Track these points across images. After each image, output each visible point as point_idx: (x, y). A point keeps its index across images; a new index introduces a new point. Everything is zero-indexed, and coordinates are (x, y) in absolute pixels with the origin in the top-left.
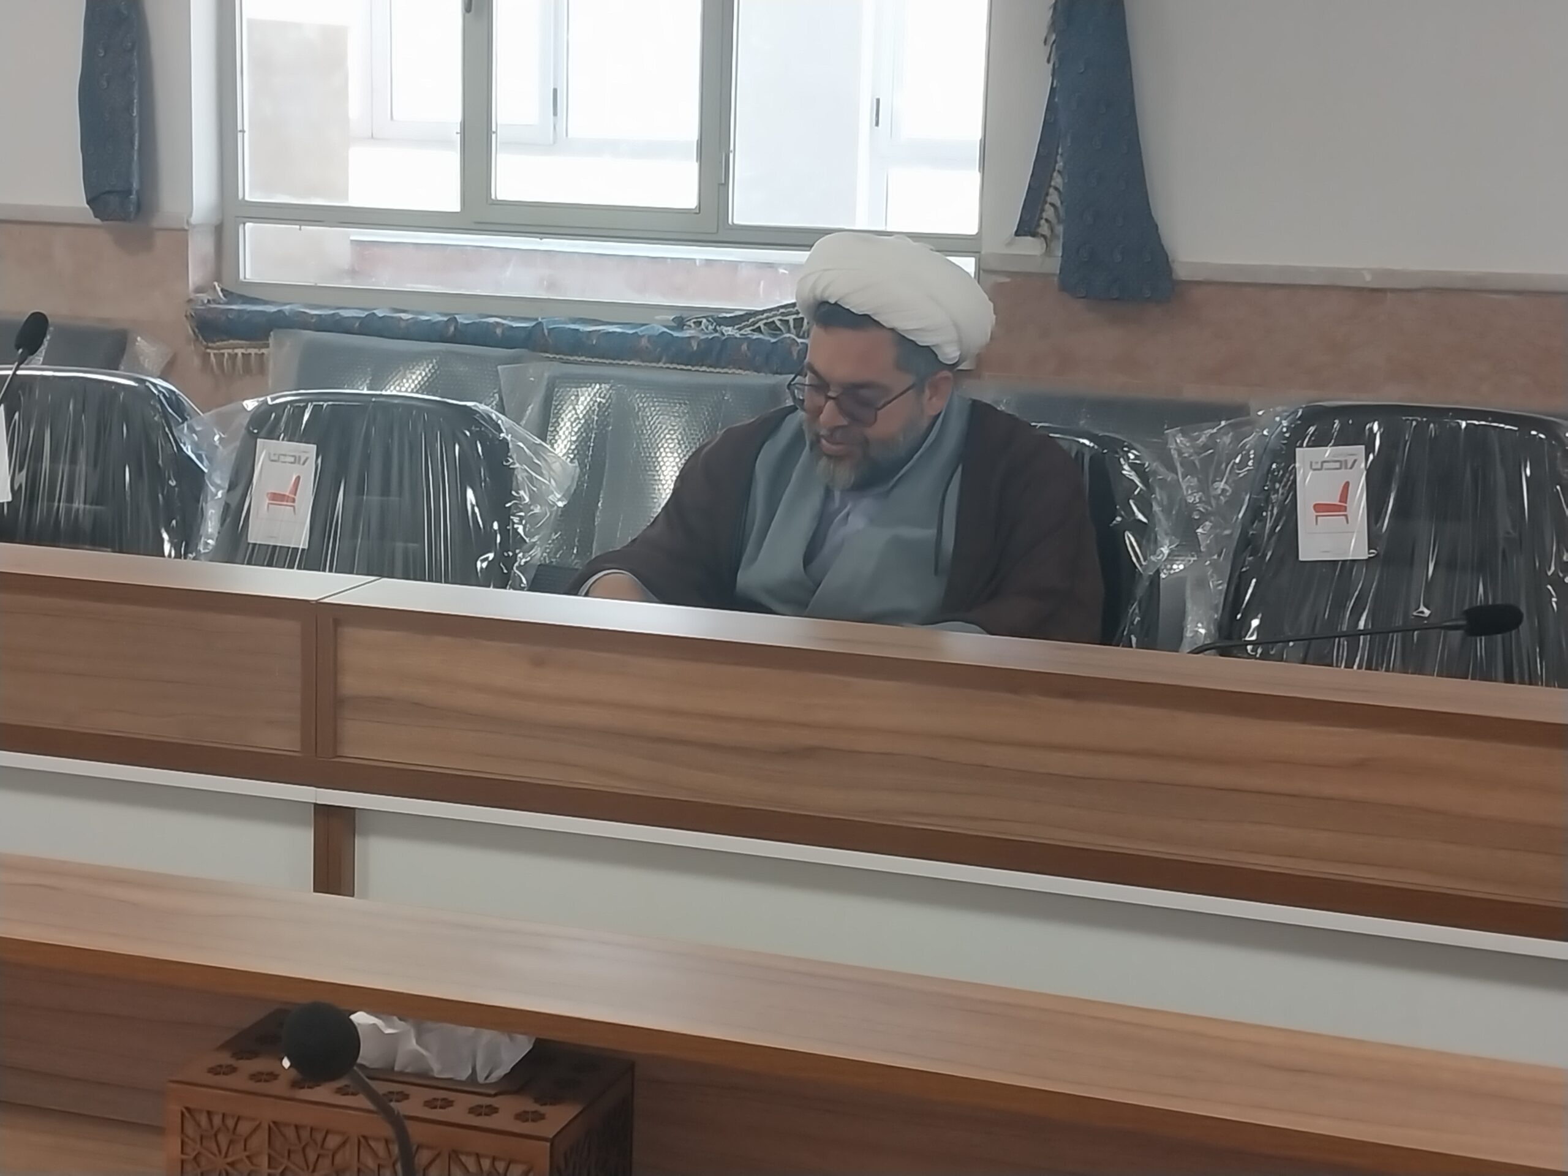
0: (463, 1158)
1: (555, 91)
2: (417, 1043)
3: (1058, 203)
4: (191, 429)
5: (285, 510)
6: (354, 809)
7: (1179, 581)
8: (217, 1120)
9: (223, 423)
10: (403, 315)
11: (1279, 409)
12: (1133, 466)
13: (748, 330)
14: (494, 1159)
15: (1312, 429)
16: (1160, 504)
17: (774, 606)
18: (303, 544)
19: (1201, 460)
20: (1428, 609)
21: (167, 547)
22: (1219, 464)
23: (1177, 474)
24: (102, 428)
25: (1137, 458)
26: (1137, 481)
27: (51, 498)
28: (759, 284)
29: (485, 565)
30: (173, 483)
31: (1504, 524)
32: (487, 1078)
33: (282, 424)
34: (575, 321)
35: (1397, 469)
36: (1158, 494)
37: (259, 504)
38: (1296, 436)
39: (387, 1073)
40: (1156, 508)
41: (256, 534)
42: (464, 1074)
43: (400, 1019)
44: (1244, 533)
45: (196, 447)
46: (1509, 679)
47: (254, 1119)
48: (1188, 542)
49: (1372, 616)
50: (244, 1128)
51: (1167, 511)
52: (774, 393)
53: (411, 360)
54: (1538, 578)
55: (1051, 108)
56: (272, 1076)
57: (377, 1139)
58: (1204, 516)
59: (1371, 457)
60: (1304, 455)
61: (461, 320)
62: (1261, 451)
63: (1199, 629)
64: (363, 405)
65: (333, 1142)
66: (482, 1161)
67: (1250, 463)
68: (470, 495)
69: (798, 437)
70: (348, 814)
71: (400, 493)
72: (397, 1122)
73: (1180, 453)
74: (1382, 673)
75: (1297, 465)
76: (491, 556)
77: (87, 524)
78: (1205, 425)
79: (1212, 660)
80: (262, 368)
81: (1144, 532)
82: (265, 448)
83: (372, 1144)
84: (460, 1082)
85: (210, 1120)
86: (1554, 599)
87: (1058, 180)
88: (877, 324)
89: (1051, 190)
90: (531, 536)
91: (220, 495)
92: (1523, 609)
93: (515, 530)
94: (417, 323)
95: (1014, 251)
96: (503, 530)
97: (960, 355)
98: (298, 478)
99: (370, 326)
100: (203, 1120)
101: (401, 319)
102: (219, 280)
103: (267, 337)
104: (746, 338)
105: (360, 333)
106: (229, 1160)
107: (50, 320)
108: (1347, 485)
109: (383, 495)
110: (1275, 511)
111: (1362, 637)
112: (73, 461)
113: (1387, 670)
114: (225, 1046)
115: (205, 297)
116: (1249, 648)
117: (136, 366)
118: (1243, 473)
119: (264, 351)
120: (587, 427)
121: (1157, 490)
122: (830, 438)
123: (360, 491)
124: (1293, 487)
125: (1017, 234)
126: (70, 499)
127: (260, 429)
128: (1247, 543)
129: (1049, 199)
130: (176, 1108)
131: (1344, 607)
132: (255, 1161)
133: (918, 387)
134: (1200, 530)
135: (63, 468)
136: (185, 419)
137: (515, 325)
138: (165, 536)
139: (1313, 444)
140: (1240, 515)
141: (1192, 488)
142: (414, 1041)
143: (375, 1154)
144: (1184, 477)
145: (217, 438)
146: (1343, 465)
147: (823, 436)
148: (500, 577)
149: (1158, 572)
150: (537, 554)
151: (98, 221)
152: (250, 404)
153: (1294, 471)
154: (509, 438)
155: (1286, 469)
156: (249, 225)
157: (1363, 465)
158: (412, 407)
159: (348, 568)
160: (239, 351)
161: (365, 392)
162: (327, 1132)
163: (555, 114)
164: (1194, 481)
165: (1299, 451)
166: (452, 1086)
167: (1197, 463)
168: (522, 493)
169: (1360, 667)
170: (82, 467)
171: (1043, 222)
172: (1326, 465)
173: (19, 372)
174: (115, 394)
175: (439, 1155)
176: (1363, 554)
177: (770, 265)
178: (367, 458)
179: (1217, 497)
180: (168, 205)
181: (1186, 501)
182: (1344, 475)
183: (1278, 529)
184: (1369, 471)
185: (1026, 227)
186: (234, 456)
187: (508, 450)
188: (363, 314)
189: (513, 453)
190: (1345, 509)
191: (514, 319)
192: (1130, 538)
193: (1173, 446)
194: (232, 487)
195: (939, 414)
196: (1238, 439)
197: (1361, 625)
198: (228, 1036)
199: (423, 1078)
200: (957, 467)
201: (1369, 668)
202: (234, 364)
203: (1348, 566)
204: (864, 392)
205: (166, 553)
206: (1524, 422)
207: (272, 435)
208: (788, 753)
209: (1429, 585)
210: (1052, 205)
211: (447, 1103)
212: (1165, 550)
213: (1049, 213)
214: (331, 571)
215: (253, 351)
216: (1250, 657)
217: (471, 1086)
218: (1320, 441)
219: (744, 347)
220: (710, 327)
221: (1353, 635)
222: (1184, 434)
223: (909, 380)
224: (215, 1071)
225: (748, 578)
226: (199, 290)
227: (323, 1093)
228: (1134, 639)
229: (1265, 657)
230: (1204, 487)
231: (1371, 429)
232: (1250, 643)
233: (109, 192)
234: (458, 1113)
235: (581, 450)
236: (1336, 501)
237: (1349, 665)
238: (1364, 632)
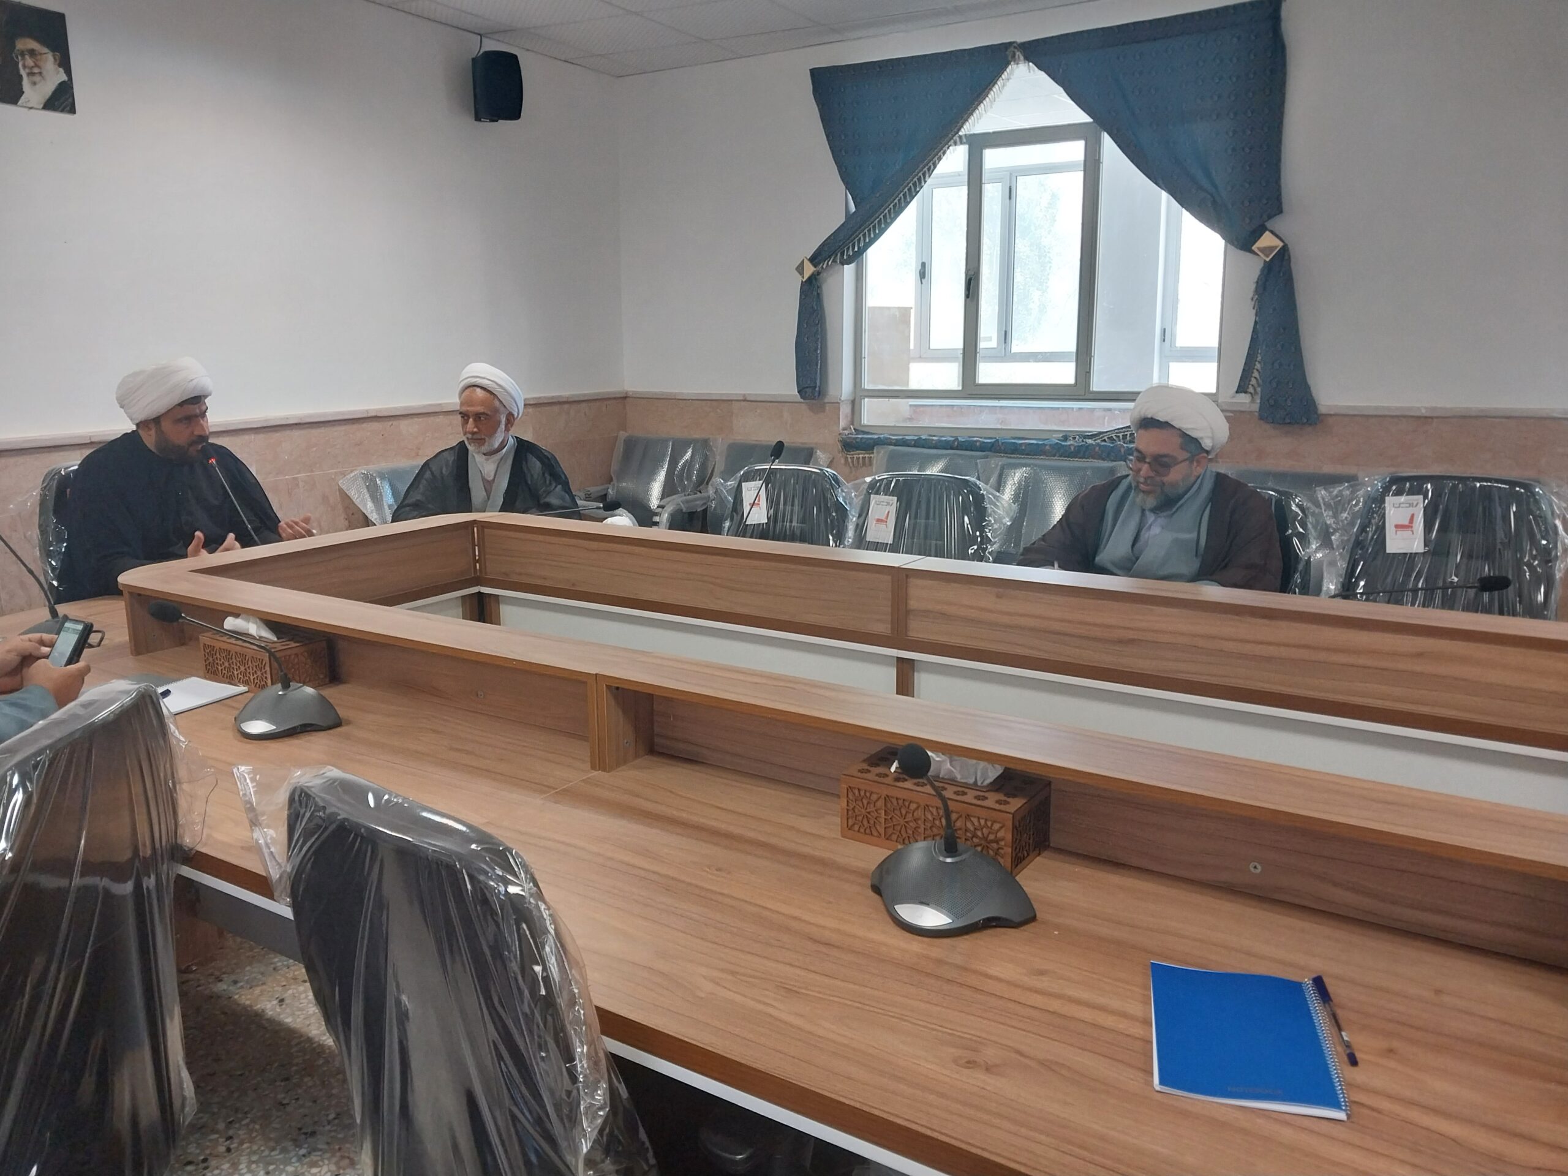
0: (972, 819)
1: (1006, 332)
2: (951, 765)
3: (1258, 377)
4: (842, 491)
5: (883, 526)
6: (914, 660)
7: (1320, 562)
8: (862, 793)
9: (856, 488)
10: (934, 438)
11: (1376, 477)
12: (1298, 505)
13: (1099, 441)
14: (986, 820)
15: (1394, 488)
16: (1311, 523)
17: (1115, 570)
18: (890, 541)
19: (1334, 503)
20: (1457, 577)
21: (831, 542)
22: (1343, 505)
23: (1321, 509)
24: (805, 490)
25: (1300, 501)
26: (1300, 513)
27: (783, 522)
28: (1104, 418)
29: (973, 551)
30: (834, 514)
31: (1500, 535)
32: (982, 783)
33: (882, 488)
34: (1014, 438)
35: (1441, 507)
36: (1310, 519)
37: (871, 523)
38: (1386, 490)
39: (937, 778)
40: (1310, 526)
41: (870, 537)
42: (971, 781)
43: (943, 754)
44: (1357, 537)
45: (844, 499)
46: (1501, 613)
47: (878, 794)
48: (1326, 541)
49: (1426, 580)
50: (874, 797)
51: (1315, 527)
52: (1112, 471)
53: (937, 458)
54: (1519, 563)
55: (1255, 331)
56: (886, 775)
57: (932, 807)
58: (1335, 531)
59: (1426, 501)
60: (1390, 500)
61: (960, 439)
62: (1366, 498)
63: (1331, 586)
64: (919, 479)
65: (913, 806)
66: (981, 820)
67: (1361, 504)
68: (966, 519)
69: (1129, 487)
70: (911, 662)
71: (934, 518)
72: (944, 800)
73: (1323, 499)
74: (1430, 609)
75: (1386, 505)
76: (975, 547)
77: (798, 532)
78: (1337, 485)
79: (1339, 600)
80: (871, 464)
81: (1303, 538)
82: (874, 498)
83: (931, 809)
84: (970, 785)
85: (859, 792)
86: (1527, 574)
87: (1258, 366)
88: (1173, 427)
89: (1255, 371)
90: (994, 538)
91: (854, 519)
92: (1510, 577)
93: (987, 535)
94: (940, 441)
95: (1234, 400)
96: (981, 535)
97: (1213, 446)
98: (889, 512)
99: (918, 443)
100: (856, 792)
101: (933, 440)
102: (853, 424)
103: (873, 449)
104: (1098, 445)
105: (915, 446)
106: (868, 810)
107: (785, 444)
108: (1413, 516)
109: (926, 519)
110: (1374, 528)
111: (1420, 592)
112: (793, 505)
113: (1433, 607)
114: (864, 761)
115: (846, 432)
116: (1359, 596)
117: (817, 463)
118: (1357, 509)
119: (872, 455)
120: (1019, 488)
121: (1310, 517)
122: (1145, 483)
123: (916, 517)
124: (1383, 517)
125: (1237, 392)
126: (791, 521)
127: (872, 489)
128: (1358, 544)
129: (1254, 375)
130: (845, 786)
131: (1410, 576)
132: (879, 811)
133: (1191, 460)
134: (1333, 537)
135: (789, 508)
136: (839, 486)
137: (986, 441)
138: (831, 537)
139: (1395, 494)
140: (1355, 530)
141: (1330, 516)
142: (949, 764)
143: (932, 814)
144: (1325, 511)
145: (853, 494)
146: (1411, 505)
147: (1142, 483)
148: (980, 557)
149: (1310, 558)
150: (995, 547)
151: (802, 400)
152: (868, 479)
153: (1384, 509)
154: (985, 493)
155: (1380, 507)
156: (866, 400)
157: (1422, 506)
158: (940, 480)
159: (909, 552)
160: (861, 456)
161: (916, 473)
162: (911, 802)
163: (1005, 343)
164: (1331, 513)
165: (1387, 498)
166: (966, 786)
167: (1332, 504)
168: (990, 518)
169: (1419, 606)
170: (796, 508)
171: (1250, 386)
172: (1401, 505)
173: (772, 467)
174: (811, 476)
175: (961, 816)
176: (1421, 549)
177: (1109, 410)
178: (919, 502)
179: (1342, 521)
180: (832, 392)
181: (1326, 523)
182: (1411, 510)
183: (1375, 537)
184: (1425, 508)
185: (1242, 389)
186: (860, 502)
187: (984, 499)
188: (916, 438)
189: (986, 500)
190: (1412, 527)
191: (985, 438)
192: (1295, 540)
193: (1319, 496)
194: (860, 516)
195: (1199, 477)
196: (1353, 493)
197: (1420, 585)
198: (866, 756)
199: (953, 782)
200: (1207, 505)
201: (1424, 606)
202: (858, 462)
203: (1413, 556)
204: (1165, 459)
205: (831, 545)
206: (1513, 484)
207: (877, 493)
208: (1121, 642)
209: (1458, 566)
210: (1255, 378)
211: (964, 794)
212: (1314, 547)
213: (1253, 381)
214: (902, 553)
215: (867, 456)
216: (1359, 600)
217: (975, 786)
218: (1399, 493)
219: (1097, 448)
220: (1080, 440)
221: (1415, 591)
222: (1325, 489)
223: (1186, 455)
224: (861, 771)
225: (1102, 558)
226: (844, 429)
227: (909, 784)
228: (1297, 590)
229: (1367, 600)
230: (1335, 516)
231: (1427, 487)
232: (1360, 593)
233: (807, 387)
234: (970, 797)
235: (1016, 498)
236: (1406, 523)
237: (1413, 604)
238: (1422, 589)
